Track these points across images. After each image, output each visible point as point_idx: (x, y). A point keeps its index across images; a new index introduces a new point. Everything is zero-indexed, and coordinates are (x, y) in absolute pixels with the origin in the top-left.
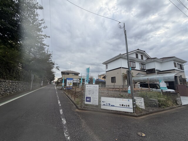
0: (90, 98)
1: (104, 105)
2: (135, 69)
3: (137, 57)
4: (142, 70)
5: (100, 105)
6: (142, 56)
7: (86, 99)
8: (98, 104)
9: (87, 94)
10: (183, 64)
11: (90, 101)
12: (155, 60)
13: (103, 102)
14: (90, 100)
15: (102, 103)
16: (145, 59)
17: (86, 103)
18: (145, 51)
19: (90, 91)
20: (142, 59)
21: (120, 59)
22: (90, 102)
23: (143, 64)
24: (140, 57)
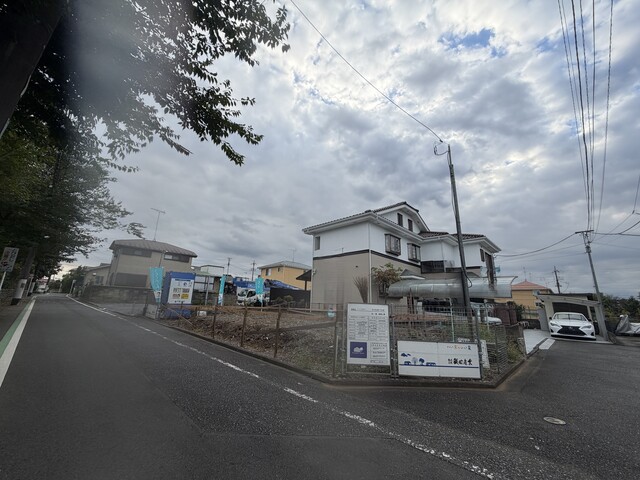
0: (364, 345)
1: (407, 363)
2: (399, 257)
3: (400, 222)
4: (413, 262)
5: (394, 364)
6: (410, 222)
7: (352, 350)
8: (389, 364)
9: (354, 335)
10: (494, 255)
11: (364, 355)
12: (445, 237)
13: (403, 355)
14: (365, 351)
15: (401, 360)
16: (416, 231)
17: (351, 361)
18: (417, 211)
19: (362, 324)
20: (411, 229)
21: (367, 225)
22: (366, 357)
23: (415, 246)
24: (406, 224)
